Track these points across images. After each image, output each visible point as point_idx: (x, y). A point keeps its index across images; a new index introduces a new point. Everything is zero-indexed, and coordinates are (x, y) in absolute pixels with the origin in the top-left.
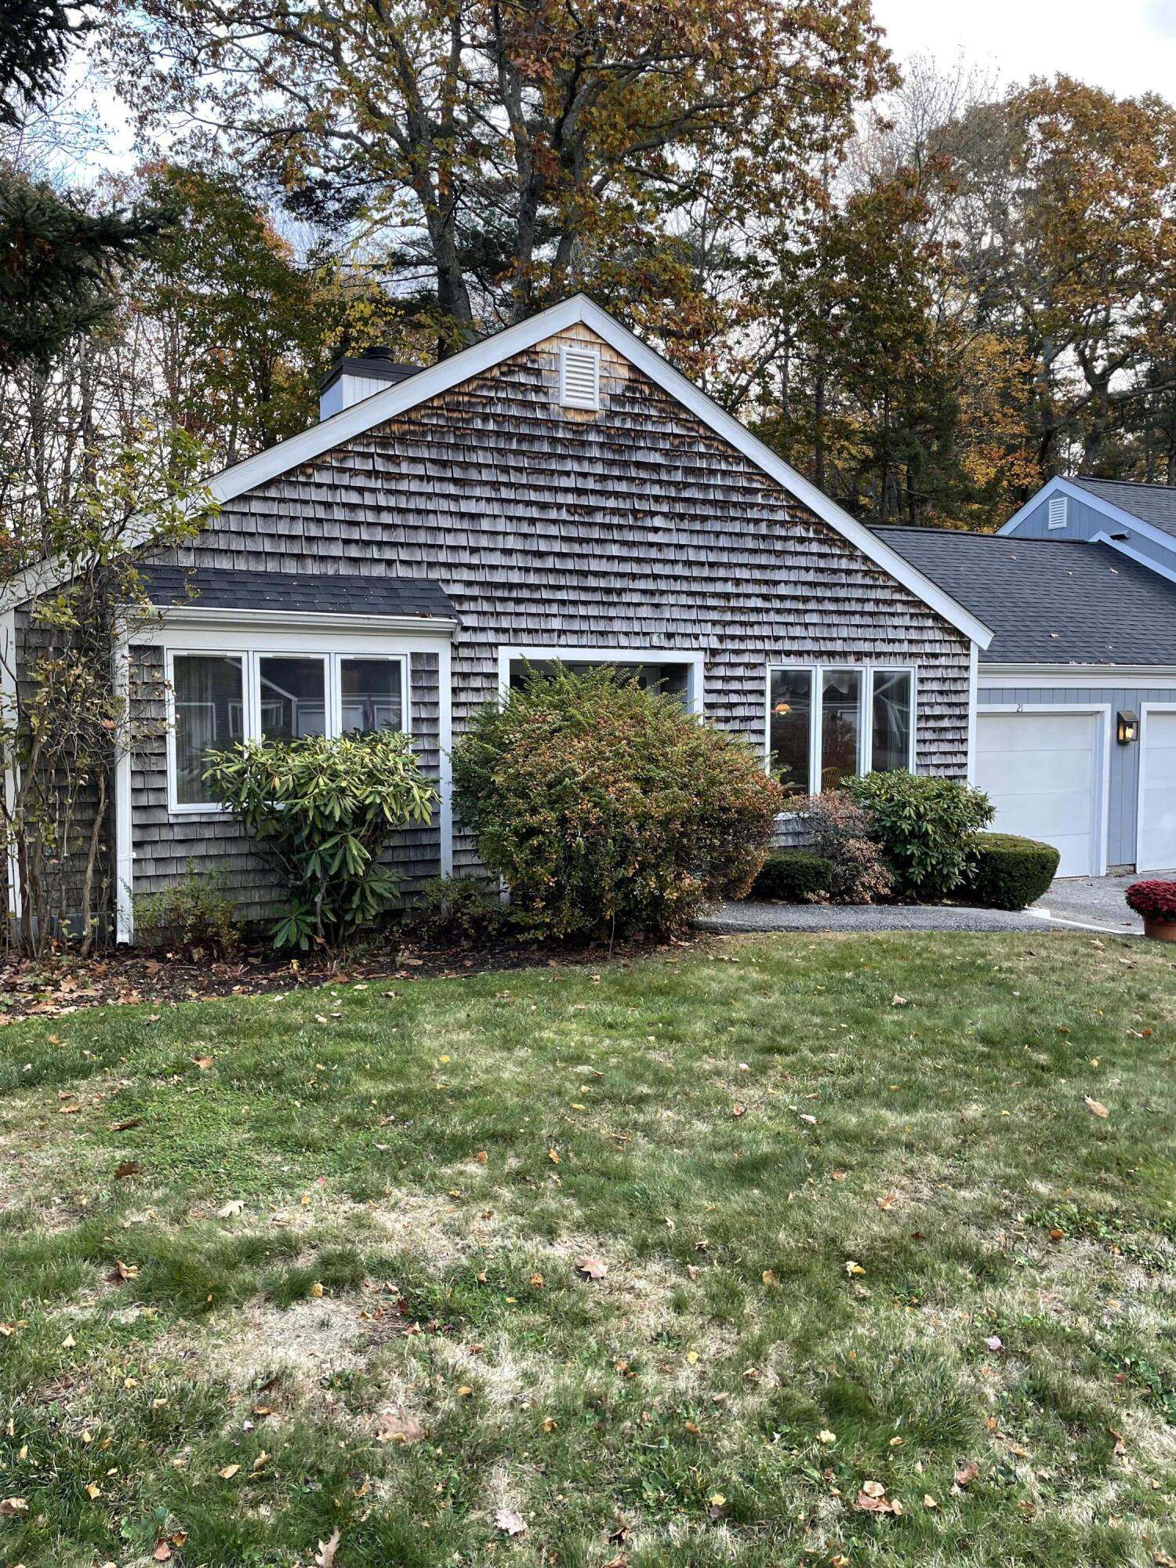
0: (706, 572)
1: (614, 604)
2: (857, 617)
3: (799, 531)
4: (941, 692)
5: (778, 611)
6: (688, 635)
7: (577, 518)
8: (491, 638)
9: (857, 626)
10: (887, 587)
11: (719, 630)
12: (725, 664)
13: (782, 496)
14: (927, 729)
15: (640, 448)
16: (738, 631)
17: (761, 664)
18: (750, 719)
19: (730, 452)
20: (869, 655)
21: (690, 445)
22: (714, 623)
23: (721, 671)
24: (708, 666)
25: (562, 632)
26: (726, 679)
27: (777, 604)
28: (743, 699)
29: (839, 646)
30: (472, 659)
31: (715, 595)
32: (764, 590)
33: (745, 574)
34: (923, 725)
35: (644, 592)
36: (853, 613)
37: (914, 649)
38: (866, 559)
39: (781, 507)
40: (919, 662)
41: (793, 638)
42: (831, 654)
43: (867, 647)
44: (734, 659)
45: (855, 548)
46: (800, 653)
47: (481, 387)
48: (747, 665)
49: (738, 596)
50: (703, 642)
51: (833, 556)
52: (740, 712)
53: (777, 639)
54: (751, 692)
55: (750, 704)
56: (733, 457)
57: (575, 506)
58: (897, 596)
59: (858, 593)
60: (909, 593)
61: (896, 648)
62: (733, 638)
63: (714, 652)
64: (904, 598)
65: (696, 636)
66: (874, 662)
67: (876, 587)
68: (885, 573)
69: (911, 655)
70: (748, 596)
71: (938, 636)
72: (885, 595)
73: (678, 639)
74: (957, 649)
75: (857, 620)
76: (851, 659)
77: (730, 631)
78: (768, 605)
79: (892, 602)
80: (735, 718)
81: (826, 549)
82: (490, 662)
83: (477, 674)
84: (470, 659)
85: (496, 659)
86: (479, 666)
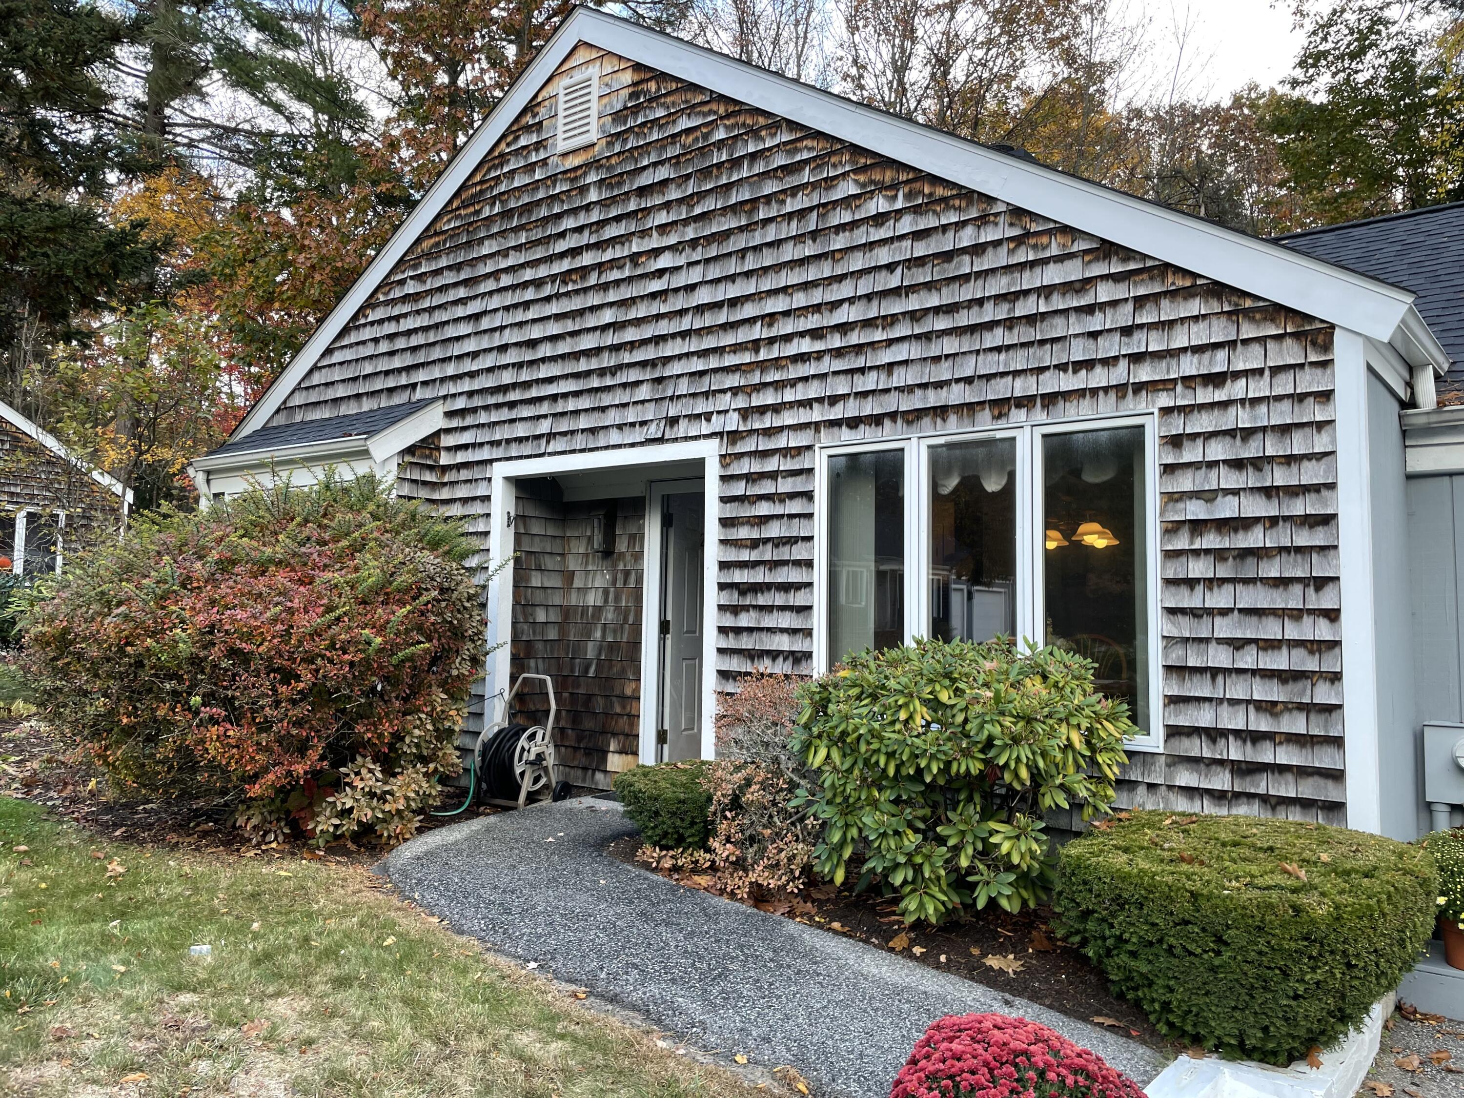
0: (722, 317)
1: (608, 389)
2: (999, 331)
3: (879, 204)
4: (1237, 464)
5: (838, 353)
6: (698, 416)
7: (570, 287)
8: (485, 454)
9: (998, 349)
10: (1071, 256)
11: (741, 402)
12: (750, 454)
13: (846, 157)
14: (1196, 553)
15: (645, 168)
16: (769, 398)
17: (809, 448)
18: (792, 541)
19: (762, 121)
20: (1025, 402)
21: (706, 136)
22: (735, 391)
23: (744, 467)
24: (725, 459)
25: (551, 436)
26: (751, 478)
27: (836, 341)
28: (778, 509)
29: (957, 395)
30: (470, 481)
31: (736, 348)
32: (813, 322)
33: (778, 304)
34: (1182, 542)
35: (643, 364)
36: (991, 325)
37: (1145, 373)
38: (1017, 213)
39: (845, 175)
40: (1165, 400)
41: (864, 394)
42: (941, 412)
43: (1022, 387)
44: (764, 444)
45: (991, 200)
46: (876, 420)
47: (489, 170)
48: (786, 452)
49: (771, 341)
50: (717, 423)
51: (945, 228)
52: (774, 530)
53: (834, 400)
54: (792, 496)
55: (791, 516)
56: (767, 127)
57: (569, 272)
58: (1098, 269)
59: (998, 285)
60: (1127, 254)
61: (1099, 378)
62: (762, 410)
63: (734, 436)
64: (1116, 268)
65: (708, 416)
66: (1039, 415)
67: (1045, 261)
68: (1066, 230)
69: (1139, 387)
70: (787, 338)
71: (1220, 331)
72: (1073, 271)
73: (683, 423)
74: (1291, 353)
75: (997, 337)
76: (986, 415)
77: (757, 400)
78: (819, 346)
79: (1085, 284)
80: (766, 541)
81: (928, 222)
82: (485, 483)
83: (474, 499)
84: (469, 481)
85: (490, 479)
86: (476, 488)
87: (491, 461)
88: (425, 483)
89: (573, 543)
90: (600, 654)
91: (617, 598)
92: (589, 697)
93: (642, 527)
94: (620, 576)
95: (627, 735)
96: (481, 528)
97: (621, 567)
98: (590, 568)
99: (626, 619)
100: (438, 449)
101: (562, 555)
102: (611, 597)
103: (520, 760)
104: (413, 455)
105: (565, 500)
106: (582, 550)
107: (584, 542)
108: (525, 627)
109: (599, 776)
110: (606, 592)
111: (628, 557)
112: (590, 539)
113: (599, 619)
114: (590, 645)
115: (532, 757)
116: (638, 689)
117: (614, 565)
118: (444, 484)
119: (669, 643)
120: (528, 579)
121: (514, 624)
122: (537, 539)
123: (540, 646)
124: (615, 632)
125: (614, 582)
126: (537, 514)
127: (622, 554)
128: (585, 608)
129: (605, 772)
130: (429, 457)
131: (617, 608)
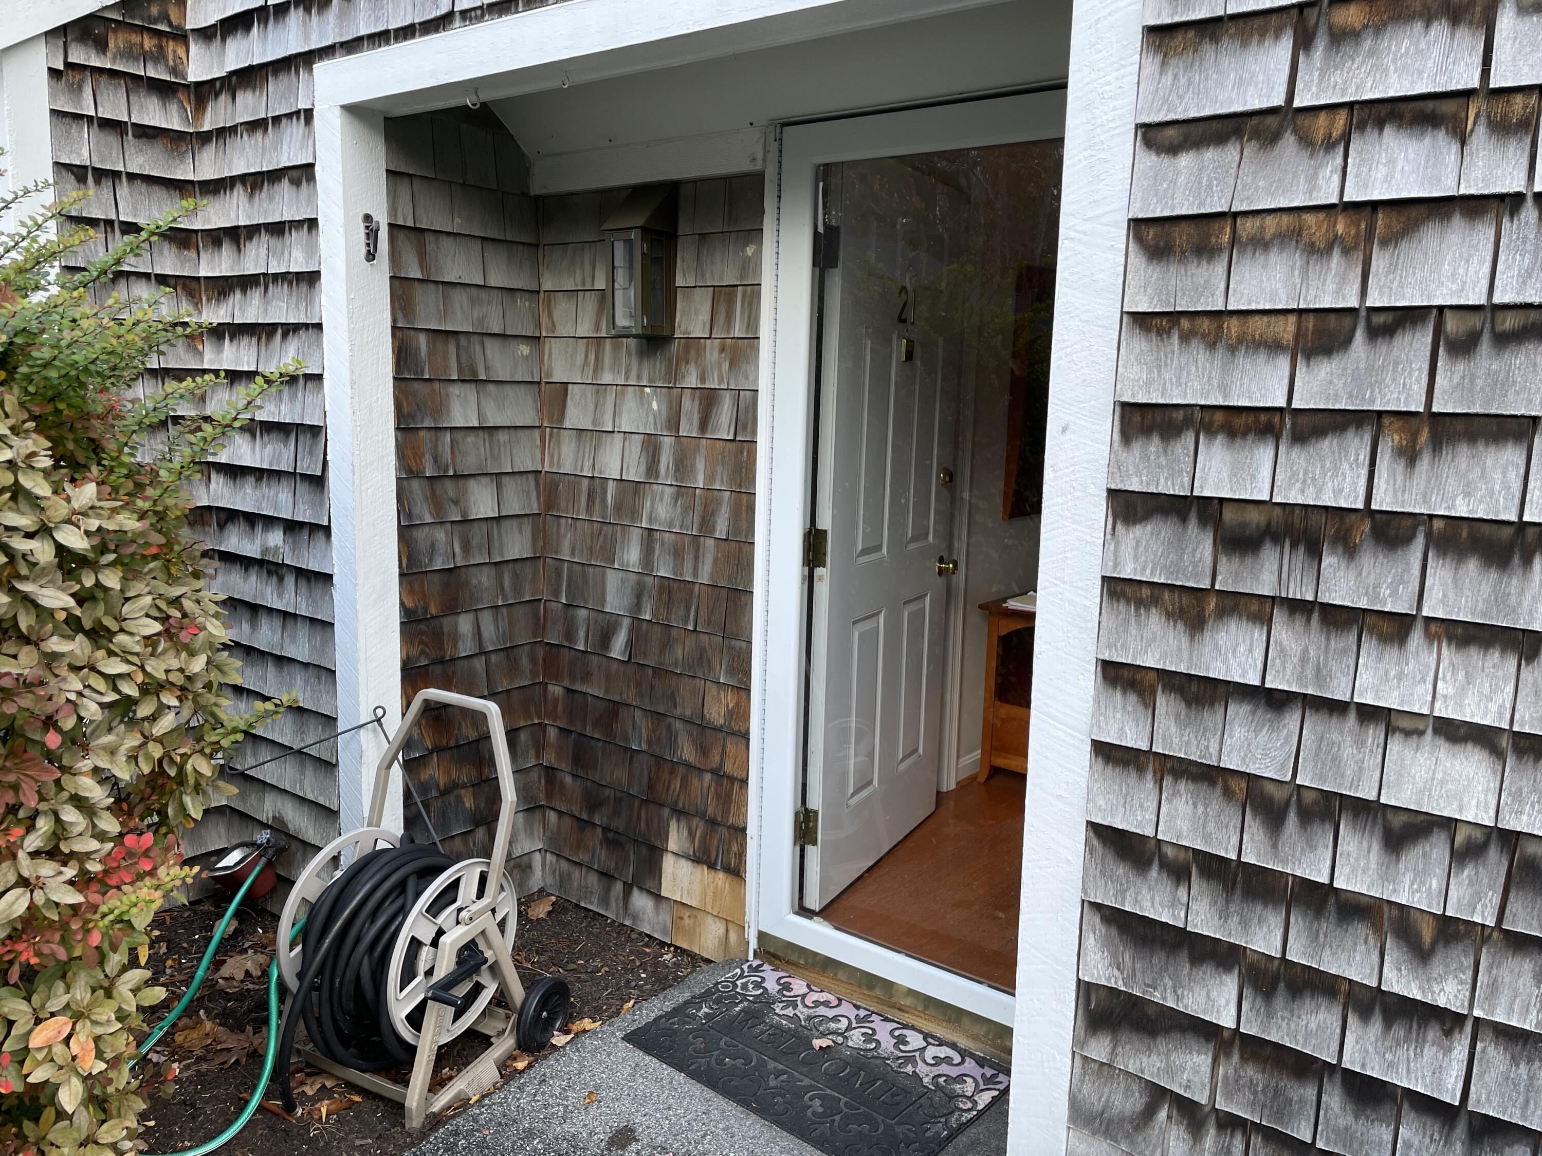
8: (291, 38)
30: (262, 124)
52: (1446, 271)
80: (1397, 320)
82: (296, 129)
83: (275, 176)
84: (256, 126)
85: (308, 114)
86: (277, 146)
87: (307, 59)
88: (146, 133)
89: (562, 308)
90: (638, 606)
91: (682, 466)
92: (613, 709)
93: (752, 266)
94: (690, 406)
95: (713, 823)
96: (297, 263)
97: (692, 380)
98: (607, 378)
99: (706, 525)
100: (181, 36)
101: (535, 340)
102: (666, 460)
103: (408, 974)
104: (101, 46)
105: (536, 189)
106: (585, 329)
107: (589, 305)
108: (440, 535)
109: (641, 901)
110: (651, 444)
111: (712, 353)
112: (605, 299)
113: (635, 514)
114: (613, 580)
115: (445, 966)
116: (741, 712)
117: (674, 373)
118: (204, 138)
119: (822, 590)
120: (440, 408)
121: (406, 532)
122: (460, 298)
123: (484, 579)
124: (677, 553)
125: (674, 423)
126: (456, 224)
127: (691, 342)
128: (597, 483)
129: (658, 897)
130: (158, 57)
131: (682, 491)
